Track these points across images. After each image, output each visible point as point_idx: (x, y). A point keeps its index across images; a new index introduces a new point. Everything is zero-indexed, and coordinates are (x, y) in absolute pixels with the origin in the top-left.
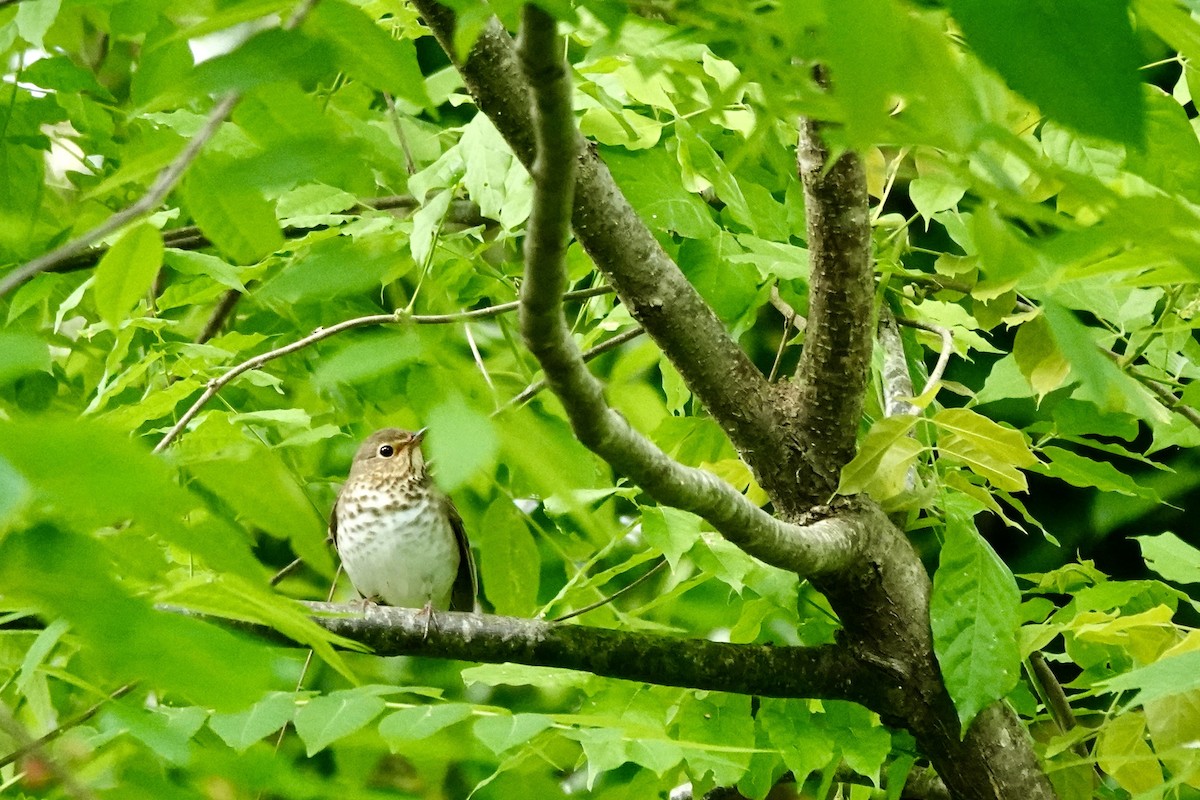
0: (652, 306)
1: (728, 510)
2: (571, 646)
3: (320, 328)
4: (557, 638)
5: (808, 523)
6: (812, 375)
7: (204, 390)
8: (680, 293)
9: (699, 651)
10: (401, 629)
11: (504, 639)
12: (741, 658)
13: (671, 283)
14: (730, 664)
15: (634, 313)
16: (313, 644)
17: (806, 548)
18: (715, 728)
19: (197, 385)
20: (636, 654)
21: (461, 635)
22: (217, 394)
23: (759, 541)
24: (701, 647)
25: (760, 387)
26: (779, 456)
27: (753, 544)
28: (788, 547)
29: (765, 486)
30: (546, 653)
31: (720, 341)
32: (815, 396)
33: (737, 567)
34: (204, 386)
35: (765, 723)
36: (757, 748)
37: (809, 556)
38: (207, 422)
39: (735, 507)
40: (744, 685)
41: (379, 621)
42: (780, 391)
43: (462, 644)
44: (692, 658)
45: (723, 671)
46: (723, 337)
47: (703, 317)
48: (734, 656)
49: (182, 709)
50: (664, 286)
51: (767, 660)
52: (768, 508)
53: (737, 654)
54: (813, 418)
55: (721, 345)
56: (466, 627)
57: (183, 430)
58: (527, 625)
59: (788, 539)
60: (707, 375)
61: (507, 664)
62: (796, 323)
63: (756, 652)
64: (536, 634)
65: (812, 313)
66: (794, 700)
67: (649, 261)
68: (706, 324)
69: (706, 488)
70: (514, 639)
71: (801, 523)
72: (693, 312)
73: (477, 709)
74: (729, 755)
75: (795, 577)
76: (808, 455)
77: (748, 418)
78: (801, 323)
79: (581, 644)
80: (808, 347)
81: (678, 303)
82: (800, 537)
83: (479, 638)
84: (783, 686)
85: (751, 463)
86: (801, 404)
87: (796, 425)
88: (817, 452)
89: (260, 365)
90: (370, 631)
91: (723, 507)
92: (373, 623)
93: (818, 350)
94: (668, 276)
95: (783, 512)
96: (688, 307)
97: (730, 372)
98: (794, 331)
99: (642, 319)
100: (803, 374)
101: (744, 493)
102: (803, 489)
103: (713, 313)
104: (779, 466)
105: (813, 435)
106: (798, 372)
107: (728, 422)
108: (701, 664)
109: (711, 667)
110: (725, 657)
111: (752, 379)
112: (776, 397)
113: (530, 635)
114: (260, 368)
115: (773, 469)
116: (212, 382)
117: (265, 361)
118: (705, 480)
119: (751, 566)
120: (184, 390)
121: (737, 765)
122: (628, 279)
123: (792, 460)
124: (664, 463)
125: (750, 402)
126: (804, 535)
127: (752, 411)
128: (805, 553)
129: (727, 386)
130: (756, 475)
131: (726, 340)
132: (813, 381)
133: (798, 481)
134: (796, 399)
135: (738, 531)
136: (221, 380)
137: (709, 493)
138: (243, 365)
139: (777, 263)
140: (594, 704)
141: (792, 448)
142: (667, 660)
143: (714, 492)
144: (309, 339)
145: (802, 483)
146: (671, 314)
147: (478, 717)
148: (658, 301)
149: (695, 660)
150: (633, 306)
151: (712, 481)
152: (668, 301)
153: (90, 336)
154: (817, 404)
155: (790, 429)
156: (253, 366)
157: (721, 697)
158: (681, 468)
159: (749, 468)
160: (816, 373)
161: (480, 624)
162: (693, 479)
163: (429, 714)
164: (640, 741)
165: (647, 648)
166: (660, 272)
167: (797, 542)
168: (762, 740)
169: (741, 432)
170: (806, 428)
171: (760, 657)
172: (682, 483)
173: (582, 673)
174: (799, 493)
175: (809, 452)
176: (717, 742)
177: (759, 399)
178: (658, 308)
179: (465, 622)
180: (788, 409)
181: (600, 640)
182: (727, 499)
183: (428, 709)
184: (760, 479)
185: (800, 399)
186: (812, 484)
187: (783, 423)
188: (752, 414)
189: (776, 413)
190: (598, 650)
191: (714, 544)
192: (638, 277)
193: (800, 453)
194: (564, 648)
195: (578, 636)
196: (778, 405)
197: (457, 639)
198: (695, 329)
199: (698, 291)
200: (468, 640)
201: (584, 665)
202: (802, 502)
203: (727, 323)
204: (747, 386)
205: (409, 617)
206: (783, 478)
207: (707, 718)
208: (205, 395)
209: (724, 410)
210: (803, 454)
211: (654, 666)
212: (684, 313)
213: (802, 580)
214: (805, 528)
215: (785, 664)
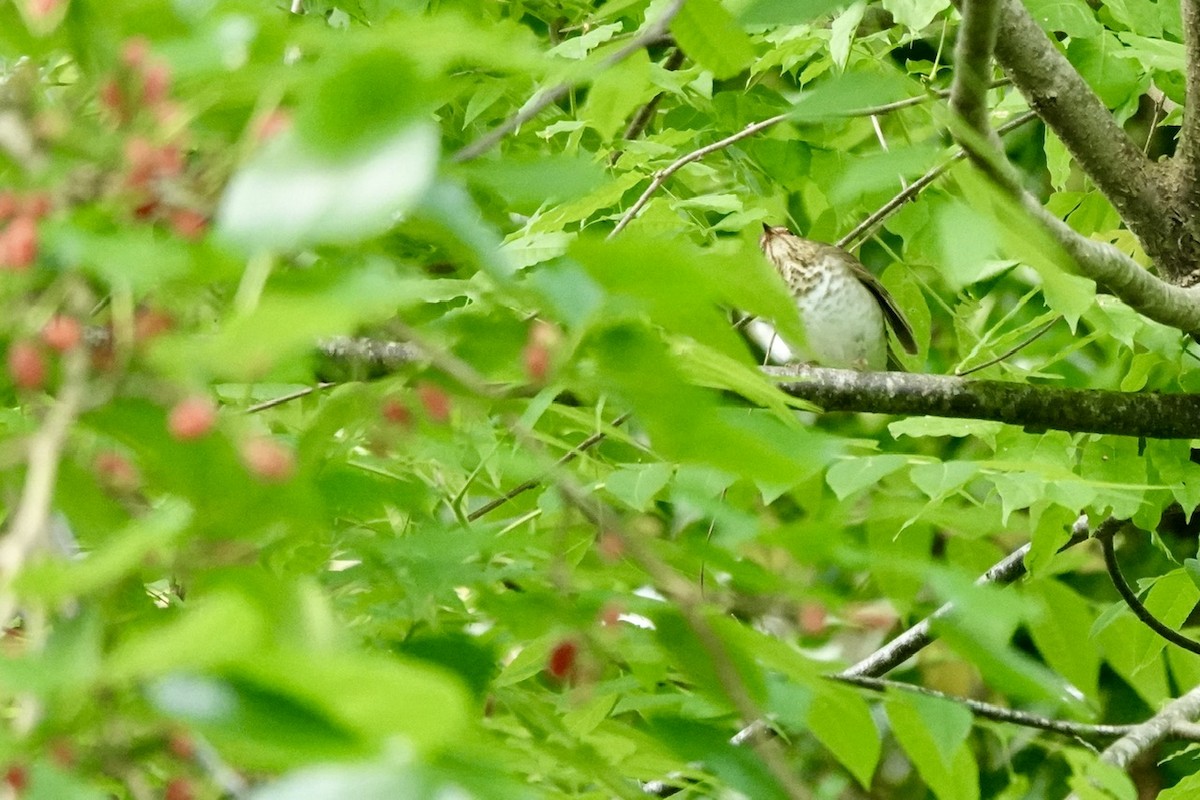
0: (1048, 97)
1: (1126, 277)
2: (983, 399)
3: (752, 124)
4: (970, 391)
5: (1189, 285)
6: (1190, 155)
7: (651, 181)
8: (1072, 85)
9: (1095, 400)
10: (834, 388)
11: (924, 394)
12: (1132, 405)
13: (1063, 77)
14: (1124, 411)
15: (1032, 104)
16: (770, 404)
17: (1190, 308)
18: (1113, 470)
19: (641, 176)
20: (1039, 404)
21: (886, 391)
22: (662, 185)
23: (1152, 304)
24: (1096, 397)
25: (1144, 166)
26: (1163, 227)
27: (1147, 306)
28: (1176, 308)
29: (1150, 254)
30: (961, 406)
31: (1108, 126)
32: (1193, 173)
33: (1126, 325)
34: (650, 177)
35: (1155, 462)
36: (1150, 483)
37: (1193, 314)
38: (650, 209)
39: (1131, 275)
40: (1135, 429)
41: (813, 381)
42: (1162, 170)
43: (887, 399)
44: (1089, 407)
45: (1117, 418)
46: (1111, 123)
47: (1093, 106)
48: (1126, 403)
49: (650, 465)
50: (1058, 80)
51: (1155, 406)
52: (1153, 271)
53: (1129, 402)
54: (1192, 192)
55: (1110, 130)
56: (890, 384)
57: (633, 216)
58: (944, 380)
59: (1176, 301)
60: (1097, 157)
61: (928, 417)
62: (1164, 107)
63: (1142, 400)
64: (952, 389)
65: (1190, 100)
66: (1178, 441)
67: (1045, 58)
68: (1095, 112)
69: (1107, 259)
70: (933, 393)
71: (1184, 285)
72: (1084, 103)
73: (911, 459)
74: (1126, 492)
75: (1179, 332)
76: (1189, 225)
77: (1135, 193)
78: (1170, 106)
79: (991, 397)
80: (1186, 130)
81: (1071, 94)
82: (1185, 298)
83: (902, 394)
84: (1169, 429)
85: (1138, 233)
86: (1182, 180)
87: (1178, 198)
88: (1196, 222)
89: (700, 158)
90: (806, 390)
91: (1122, 274)
92: (809, 384)
93: (1196, 132)
94: (1062, 71)
95: (1167, 275)
96: (1080, 98)
97: (1118, 154)
98: (1163, 114)
99: (1040, 110)
100: (1183, 154)
101: (1132, 256)
102: (1184, 255)
103: (1102, 103)
104: (1163, 236)
105: (1193, 208)
106: (1177, 153)
107: (1116, 198)
108: (1098, 411)
109: (1106, 414)
110: (1120, 405)
111: (1137, 159)
112: (1158, 175)
113: (947, 389)
114: (700, 161)
115: (1157, 238)
116: (659, 174)
117: (704, 154)
118: (1106, 251)
119: (1140, 325)
120: (631, 180)
121: (1134, 499)
122: (1026, 74)
123: (1174, 230)
124: (1072, 237)
125: (1136, 180)
126: (1189, 296)
127: (1139, 187)
128: (1190, 312)
129: (1116, 165)
130: (1142, 243)
131: (1112, 126)
132: (1192, 160)
133: (1180, 249)
134: (1176, 177)
135: (1134, 297)
136: (666, 172)
138: (685, 158)
139: (1156, 56)
140: (1006, 449)
141: (1174, 219)
142: (1067, 409)
143: (1114, 262)
144: (742, 133)
145: (1184, 249)
146: (1065, 103)
147: (912, 466)
148: (1053, 93)
149: (1092, 408)
150: (1031, 98)
151: (1112, 252)
152: (1064, 94)
153: (547, 137)
154: (1195, 179)
155: (1172, 203)
156: (694, 159)
157: (1112, 439)
158: (1086, 240)
159: (1136, 237)
160: (1194, 152)
161: (902, 381)
162: (1096, 251)
163: (869, 464)
164: (1056, 482)
165: (1050, 398)
166: (1054, 68)
167: (1184, 304)
168: (1154, 478)
169: (1128, 205)
170: (1186, 201)
171: (1150, 404)
172: (1088, 255)
173: (994, 422)
174: (1181, 259)
175: (1189, 222)
176: (1116, 480)
177: (1144, 177)
178: (1053, 99)
179: (888, 379)
180: (1170, 185)
181: (1008, 392)
182: (1125, 267)
183: (867, 460)
184: (1146, 247)
185: (1181, 175)
186: (1193, 251)
187: (1166, 197)
188: (1138, 190)
189: (1159, 188)
190: (1006, 401)
191: (1107, 306)
192: (1035, 73)
193: (1181, 223)
194: (977, 401)
195: (988, 389)
196: (1160, 181)
197: (882, 395)
198: (1085, 117)
199: (1088, 83)
200: (892, 396)
201: (995, 415)
202: (1184, 267)
203: (1112, 111)
204: (1133, 165)
205: (840, 377)
206: (1166, 245)
207: (1105, 460)
208: (652, 186)
209: (1113, 187)
210: (1184, 224)
211: (1056, 414)
212: (1076, 103)
213: (1184, 334)
214: (1188, 289)
215: (1172, 410)
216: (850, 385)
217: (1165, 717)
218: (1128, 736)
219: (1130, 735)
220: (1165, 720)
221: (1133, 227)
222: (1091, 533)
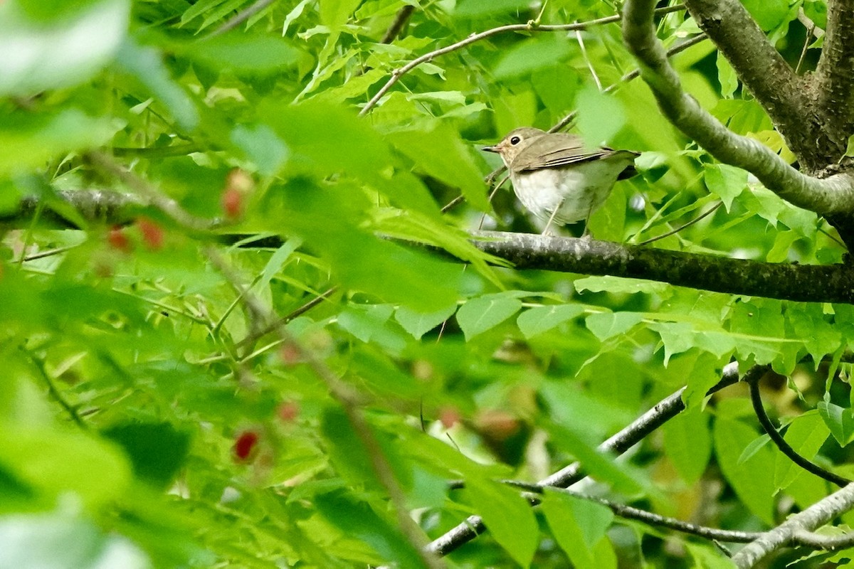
0: (714, 19)
1: (768, 167)
2: (653, 263)
3: (474, 33)
4: (642, 257)
5: (824, 177)
6: (829, 70)
7: (390, 77)
8: (734, 11)
9: (745, 268)
10: (532, 250)
11: (605, 258)
12: (775, 273)
13: (727, 3)
14: (768, 277)
15: (701, 25)
16: (472, 261)
17: (823, 195)
18: (757, 323)
19: (384, 73)
20: (700, 270)
21: (574, 255)
22: (399, 81)
23: (790, 190)
24: (746, 265)
25: (791, 79)
26: (805, 128)
27: (786, 192)
28: (811, 194)
29: (794, 150)
30: (636, 267)
31: (762, 45)
32: (831, 85)
33: (774, 207)
34: (389, 74)
35: (792, 320)
36: (787, 338)
37: (825, 200)
38: (390, 101)
39: (773, 165)
40: (777, 293)
41: (515, 244)
42: (805, 82)
43: (574, 261)
44: (740, 273)
45: (762, 282)
46: (765, 43)
47: (750, 28)
48: (770, 272)
49: (375, 306)
50: (722, 6)
51: (794, 276)
52: (796, 166)
53: (772, 270)
54: (829, 101)
55: (763, 48)
56: (577, 249)
57: (374, 105)
58: (622, 248)
59: (811, 188)
60: (753, 70)
61: (607, 276)
62: (814, 33)
63: (784, 269)
64: (628, 255)
65: (829, 27)
66: (813, 304)
68: (752, 33)
69: (753, 151)
70: (612, 258)
71: (819, 177)
72: (743, 25)
73: (588, 309)
74: (766, 343)
75: (815, 215)
76: (824, 128)
77: (782, 100)
78: (819, 33)
79: (660, 262)
80: (826, 50)
81: (734, 18)
82: (819, 187)
83: (587, 258)
84: (805, 294)
85: (783, 133)
86: (820, 91)
87: (817, 105)
88: (831, 126)
89: (430, 59)
90: (508, 252)
91: (765, 165)
92: (511, 246)
93: (833, 52)
95: (807, 168)
96: (740, 21)
97: (769, 68)
98: (814, 39)
99: (706, 30)
100: (822, 69)
101: (779, 153)
102: (821, 152)
103: (758, 26)
104: (804, 136)
105: (829, 113)
106: (818, 68)
107: (767, 104)
108: (747, 277)
109: (753, 279)
110: (764, 272)
111: (785, 72)
112: (802, 86)
113: (623, 256)
114: (430, 62)
115: (799, 137)
116: (395, 71)
117: (434, 56)
118: (752, 146)
119: (783, 207)
120: (374, 77)
121: (772, 350)
123: (813, 132)
124: (723, 133)
125: (783, 89)
126: (822, 185)
127: (785, 95)
128: (822, 198)
129: (768, 77)
130: (787, 141)
131: (766, 45)
132: (829, 75)
133: (818, 147)
134: (817, 88)
135: (774, 181)
136: (403, 69)
137: (755, 155)
138: (418, 60)
140: (669, 305)
141: (814, 123)
142: (722, 274)
143: (759, 154)
144: (466, 41)
145: (821, 147)
146: (727, 25)
147: (588, 314)
148: (718, 17)
149: (742, 275)
150: (700, 20)
151: (757, 146)
152: (726, 17)
153: (307, 38)
154: (832, 91)
155: (812, 109)
156: (426, 60)
157: (759, 301)
158: (735, 136)
159: (783, 137)
160: (831, 69)
161: (588, 247)
162: (744, 145)
163: (553, 312)
164: (704, 333)
165: (708, 265)
167: (817, 191)
168: (790, 333)
169: (777, 109)
170: (823, 108)
171: (789, 273)
172: (736, 147)
173: (661, 283)
174: (818, 155)
175: (826, 125)
176: (758, 334)
177: (790, 88)
178: (718, 21)
179: (576, 245)
180: (811, 95)
181: (674, 259)
182: (768, 159)
183: (552, 308)
184: (790, 144)
185: (820, 87)
186: (828, 149)
187: (807, 104)
188: (785, 98)
189: (802, 97)
190: (672, 266)
191: (757, 191)
193: (819, 126)
194: (648, 266)
195: (658, 257)
196: (803, 92)
197: (570, 257)
198: (744, 37)
199: (747, 9)
200: (579, 259)
201: (662, 277)
202: (821, 162)
203: (767, 33)
204: (781, 77)
205: (537, 241)
206: (806, 144)
207: (751, 316)
208: (391, 81)
209: (764, 95)
210: (822, 127)
211: (712, 278)
212: (737, 25)
213: (819, 217)
214: (822, 180)
215: (807, 278)
216: (544, 249)
217: (788, 526)
218: (757, 540)
219: (759, 540)
220: (788, 529)
221: (780, 127)
222: (741, 377)
